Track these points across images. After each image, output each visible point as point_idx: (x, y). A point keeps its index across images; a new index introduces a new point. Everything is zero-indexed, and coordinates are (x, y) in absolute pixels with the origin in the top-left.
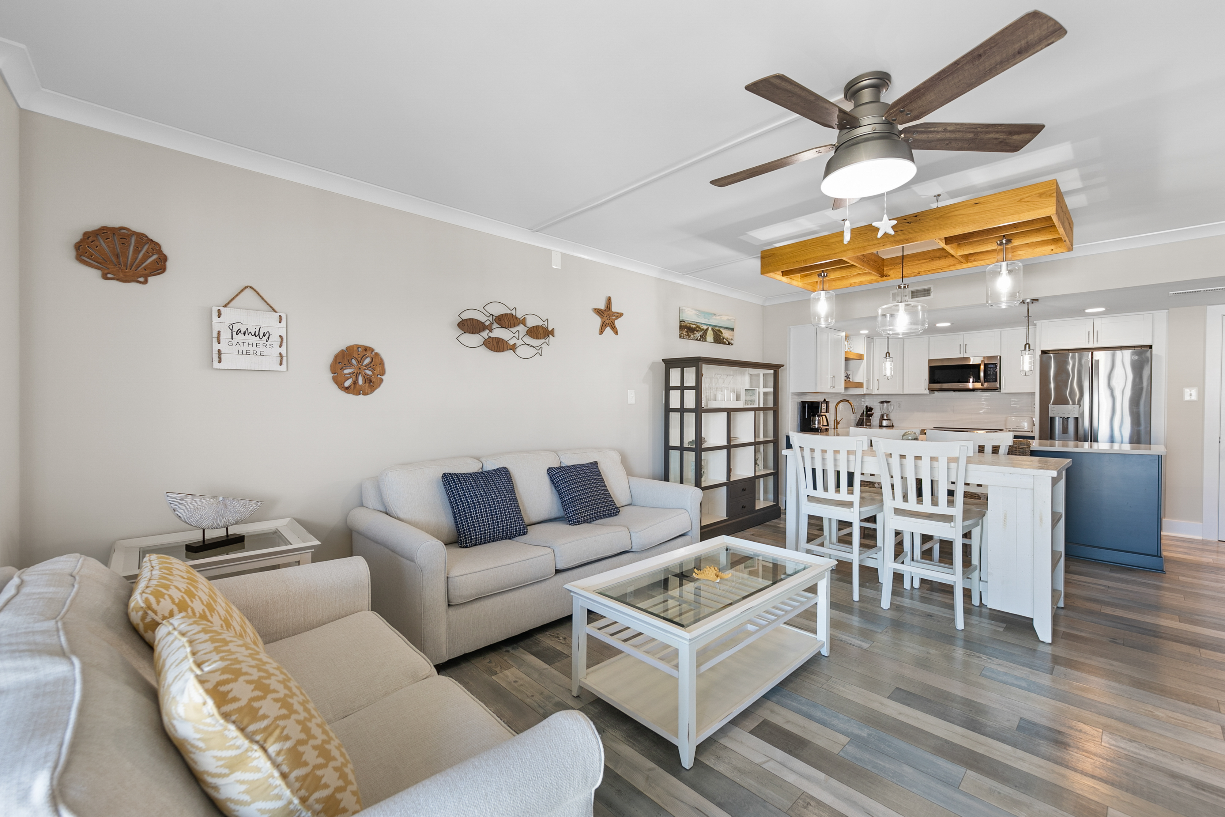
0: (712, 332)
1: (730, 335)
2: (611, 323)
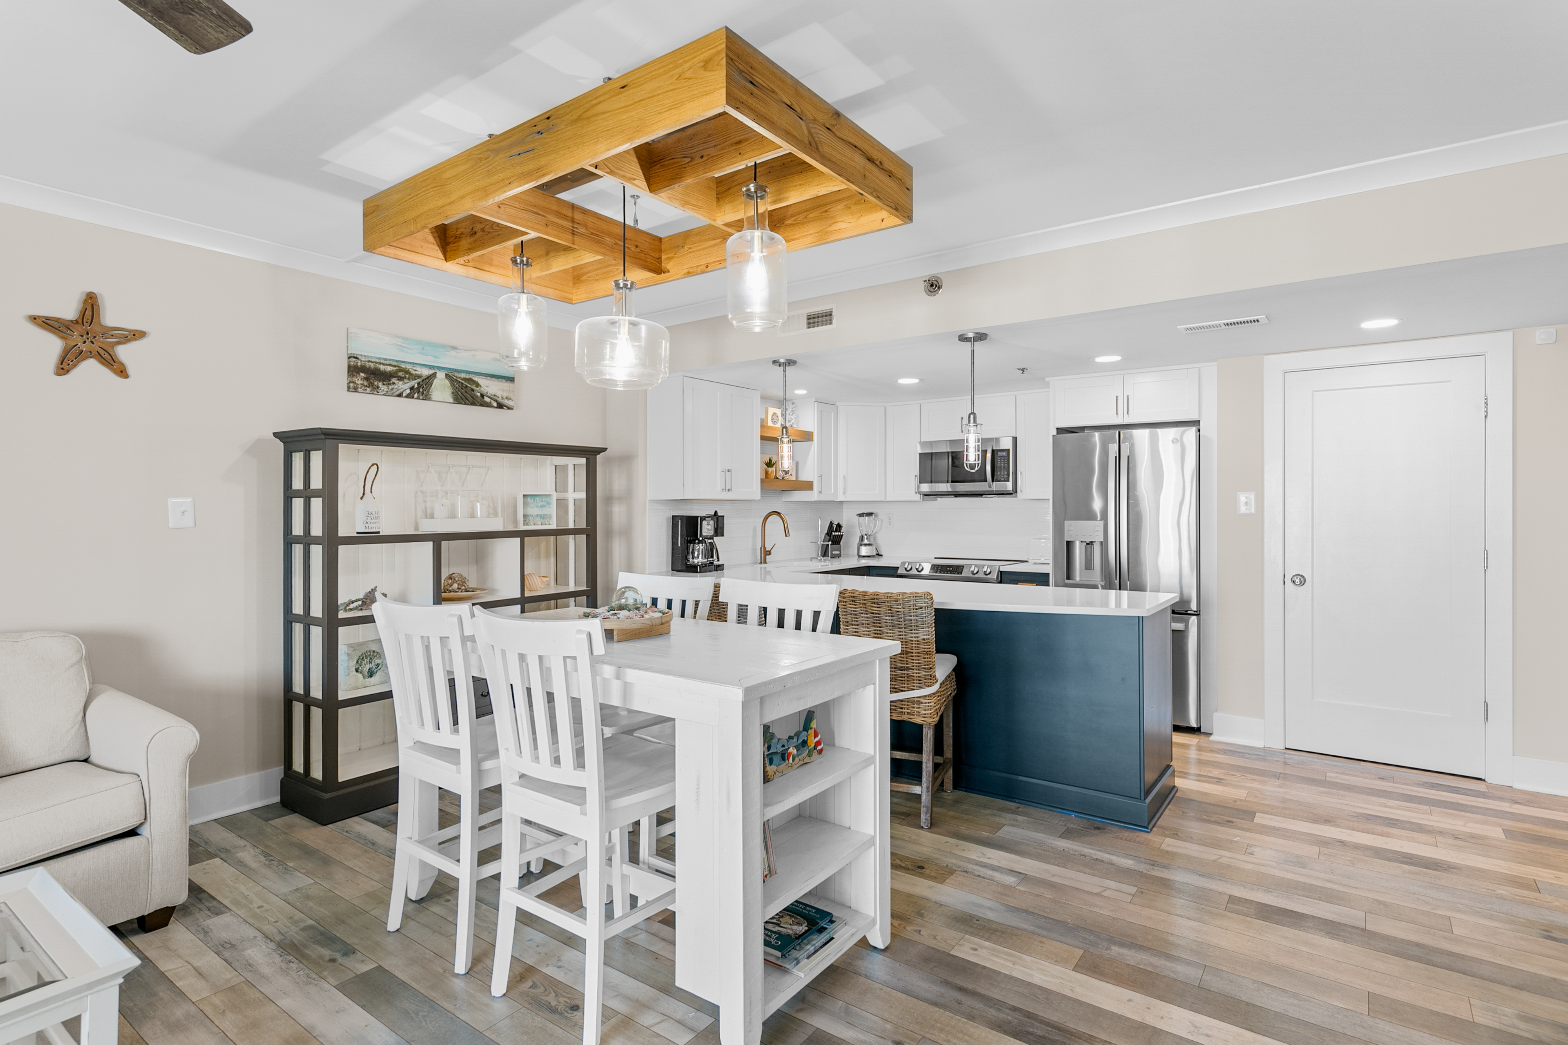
0: (447, 382)
1: (503, 390)
2: (102, 352)
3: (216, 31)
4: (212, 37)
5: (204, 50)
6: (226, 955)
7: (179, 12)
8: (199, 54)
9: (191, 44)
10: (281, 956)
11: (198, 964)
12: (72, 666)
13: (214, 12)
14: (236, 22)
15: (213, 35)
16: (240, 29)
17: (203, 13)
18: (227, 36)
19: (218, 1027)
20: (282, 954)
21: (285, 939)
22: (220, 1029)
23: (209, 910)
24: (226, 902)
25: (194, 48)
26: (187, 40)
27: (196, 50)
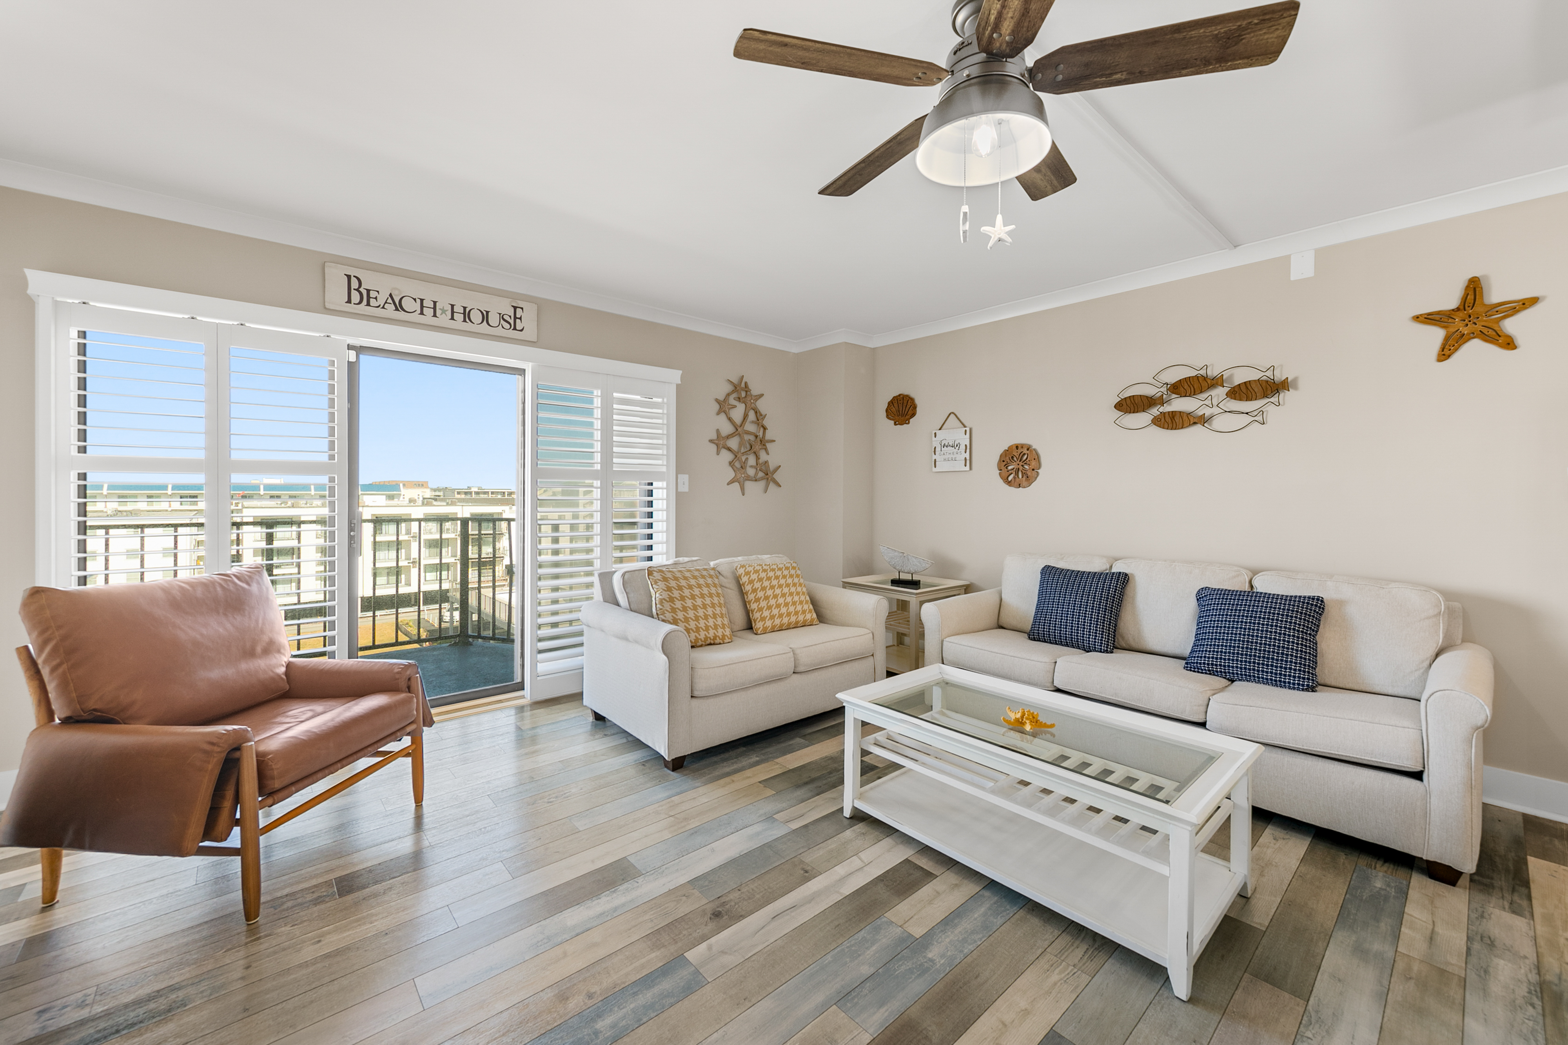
2: (1485, 330)
3: (1271, 33)
4: (1273, 40)
5: (1277, 55)
6: (1474, 946)
7: (1234, 46)
8: (1276, 60)
9: (1263, 59)
10: (1530, 992)
11: (1440, 931)
12: (1428, 618)
13: (1256, 21)
14: (1280, 11)
15: (1270, 37)
16: (1288, 13)
17: (1249, 30)
18: (1283, 28)
19: (1390, 982)
20: (1533, 992)
21: (1556, 985)
22: (1389, 986)
23: (1511, 904)
24: (1538, 910)
25: (1268, 60)
26: (1258, 59)
27: (1271, 60)
